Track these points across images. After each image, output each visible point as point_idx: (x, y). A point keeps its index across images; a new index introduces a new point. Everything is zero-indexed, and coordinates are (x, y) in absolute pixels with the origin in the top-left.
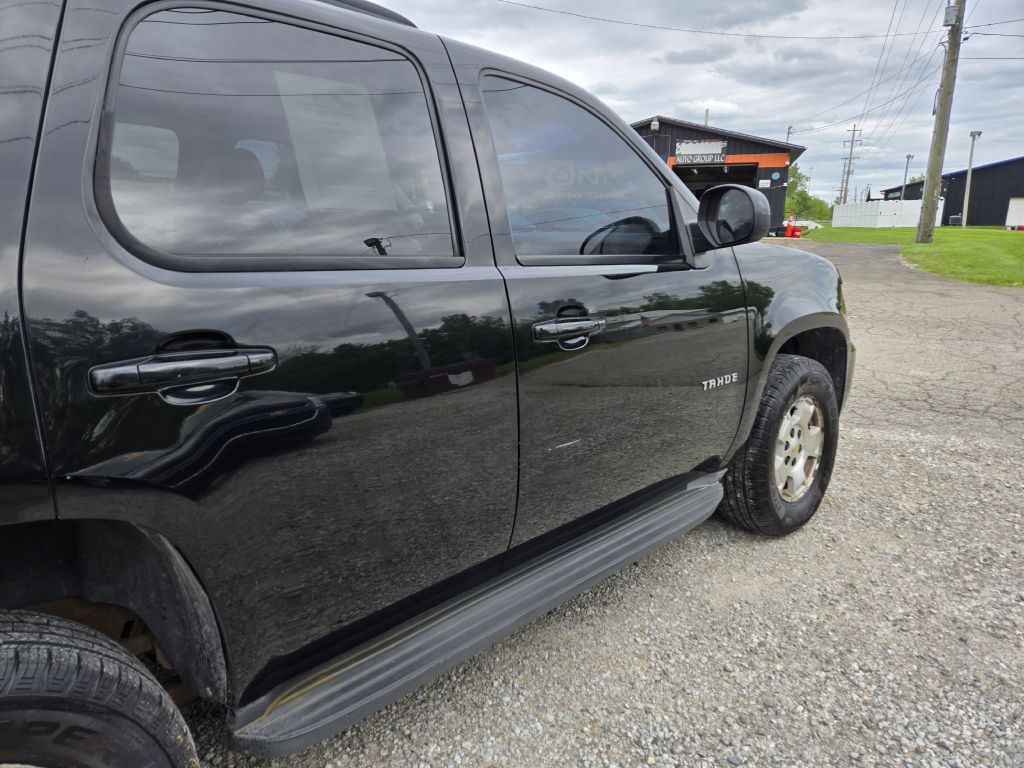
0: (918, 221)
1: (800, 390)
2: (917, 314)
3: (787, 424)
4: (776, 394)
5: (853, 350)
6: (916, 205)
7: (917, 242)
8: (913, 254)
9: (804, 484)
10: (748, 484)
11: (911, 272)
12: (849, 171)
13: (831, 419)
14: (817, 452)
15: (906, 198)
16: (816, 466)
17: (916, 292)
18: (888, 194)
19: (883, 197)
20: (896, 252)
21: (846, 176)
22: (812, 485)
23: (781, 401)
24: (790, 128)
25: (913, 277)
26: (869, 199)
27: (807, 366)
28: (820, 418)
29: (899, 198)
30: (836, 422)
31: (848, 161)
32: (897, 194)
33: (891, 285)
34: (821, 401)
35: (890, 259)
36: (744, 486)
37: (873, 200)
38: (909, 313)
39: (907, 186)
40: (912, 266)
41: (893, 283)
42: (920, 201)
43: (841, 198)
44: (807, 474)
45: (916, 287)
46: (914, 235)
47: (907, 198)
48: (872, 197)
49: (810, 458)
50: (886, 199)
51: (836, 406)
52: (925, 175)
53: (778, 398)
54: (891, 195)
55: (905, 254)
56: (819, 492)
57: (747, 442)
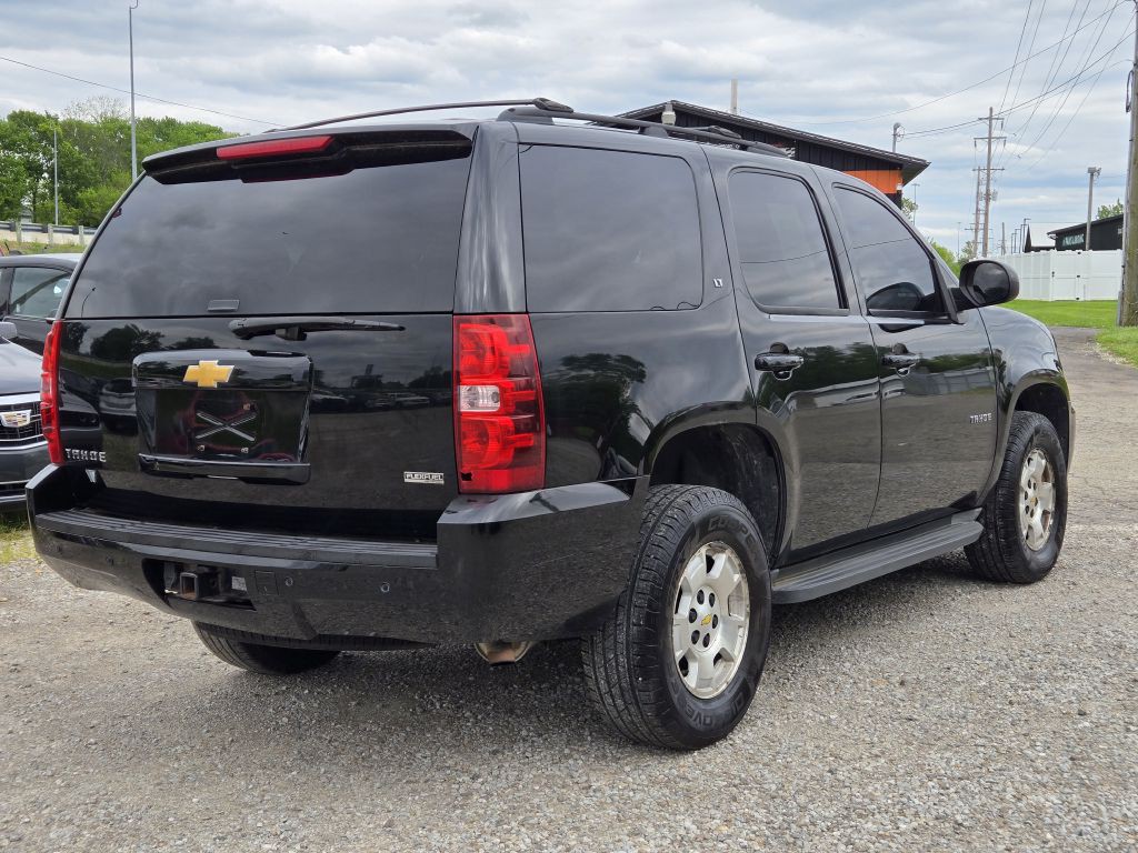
0: (1119, 288)
1: (1035, 441)
2: (1131, 420)
3: (1026, 473)
4: (1018, 441)
5: (1073, 412)
6: (1113, 260)
7: (1120, 324)
8: (1119, 342)
9: (1042, 536)
10: (1000, 523)
11: (1117, 369)
12: (988, 194)
13: (1060, 474)
14: (1051, 507)
15: (1095, 247)
16: (1050, 522)
17: (1127, 394)
18: (1063, 239)
19: (1052, 243)
20: (1090, 340)
21: (982, 204)
22: (1049, 539)
23: (1023, 448)
24: (896, 126)
25: (1119, 375)
26: (1028, 248)
27: (1038, 421)
28: (1051, 473)
29: (1082, 247)
30: (1064, 478)
31: (983, 175)
32: (1078, 239)
33: (1091, 387)
34: (1051, 456)
35: (1084, 349)
36: (996, 527)
37: (1038, 249)
38: (1119, 420)
39: (1094, 225)
40: (1119, 361)
41: (1093, 384)
42: (1119, 250)
43: (975, 242)
44: (1044, 527)
45: (1127, 389)
46: (1115, 315)
47: (1098, 244)
48: (1034, 244)
49: (1045, 513)
50: (1060, 247)
51: (1064, 462)
52: (1123, 202)
53: (1019, 446)
54: (1067, 241)
55: (1105, 343)
56: (1056, 547)
57: (997, 483)
